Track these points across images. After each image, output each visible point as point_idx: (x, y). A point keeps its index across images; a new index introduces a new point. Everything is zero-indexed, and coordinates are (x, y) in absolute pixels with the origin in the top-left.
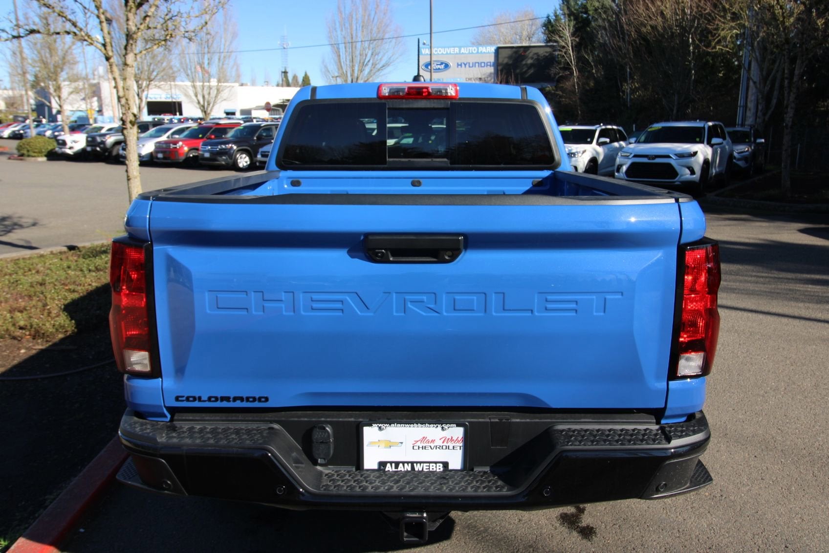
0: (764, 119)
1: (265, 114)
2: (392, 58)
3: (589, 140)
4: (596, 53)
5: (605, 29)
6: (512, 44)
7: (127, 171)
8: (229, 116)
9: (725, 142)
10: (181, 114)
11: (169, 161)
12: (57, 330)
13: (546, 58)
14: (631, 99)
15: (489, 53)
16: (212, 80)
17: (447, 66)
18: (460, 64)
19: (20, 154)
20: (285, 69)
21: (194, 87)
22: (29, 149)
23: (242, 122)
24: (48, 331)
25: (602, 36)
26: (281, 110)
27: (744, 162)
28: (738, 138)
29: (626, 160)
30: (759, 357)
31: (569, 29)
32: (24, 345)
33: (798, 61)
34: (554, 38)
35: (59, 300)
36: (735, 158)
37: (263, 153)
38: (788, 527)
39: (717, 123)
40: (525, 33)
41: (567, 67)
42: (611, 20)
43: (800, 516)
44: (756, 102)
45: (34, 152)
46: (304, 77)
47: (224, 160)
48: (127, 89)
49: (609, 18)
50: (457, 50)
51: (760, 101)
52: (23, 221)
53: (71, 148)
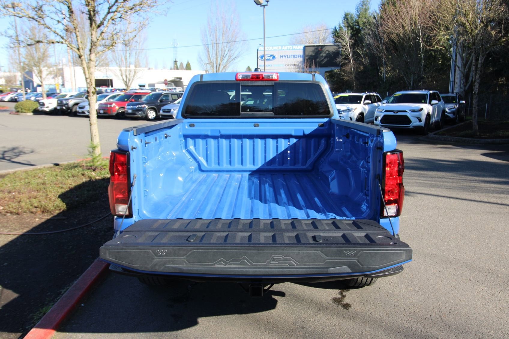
0: (465, 89)
1: (164, 87)
2: (241, 53)
3: (359, 102)
4: (365, 49)
5: (369, 34)
6: (313, 44)
7: (90, 120)
8: (142, 88)
9: (440, 103)
10: (112, 87)
11: (107, 115)
12: (55, 208)
13: (334, 53)
14: (386, 77)
15: (299, 49)
16: (131, 66)
17: (274, 57)
18: (282, 56)
19: (16, 111)
20: (176, 59)
21: (121, 70)
22: (22, 108)
23: (150, 91)
24: (50, 209)
25: (367, 39)
26: (173, 84)
27: (452, 114)
28: (448, 100)
29: (381, 113)
30: (449, 223)
31: (348, 35)
32: (38, 216)
33: (480, 55)
34: (338, 41)
35: (54, 192)
36: (447, 112)
37: (164, 110)
38: (452, 304)
39: (435, 91)
40: (321, 38)
41: (347, 58)
42: (373, 30)
43: (459, 299)
44: (460, 79)
45: (25, 110)
46: (187, 64)
47: (140, 114)
48: (91, 74)
49: (372, 28)
50: (280, 48)
51: (462, 78)
52: (25, 150)
53: (47, 107)
